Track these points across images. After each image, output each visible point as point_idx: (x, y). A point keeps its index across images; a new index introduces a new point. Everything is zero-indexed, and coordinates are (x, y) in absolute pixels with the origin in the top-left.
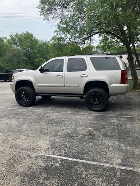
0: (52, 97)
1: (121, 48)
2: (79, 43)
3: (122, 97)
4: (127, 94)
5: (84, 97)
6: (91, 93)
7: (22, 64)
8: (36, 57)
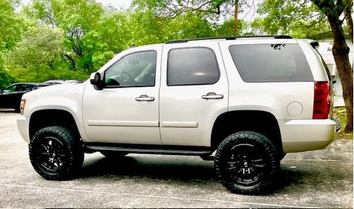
0: (129, 155)
1: (317, 25)
2: (206, 12)
3: (318, 155)
4: (332, 144)
5: (214, 154)
6: (233, 142)
7: (60, 68)
8: (95, 49)
